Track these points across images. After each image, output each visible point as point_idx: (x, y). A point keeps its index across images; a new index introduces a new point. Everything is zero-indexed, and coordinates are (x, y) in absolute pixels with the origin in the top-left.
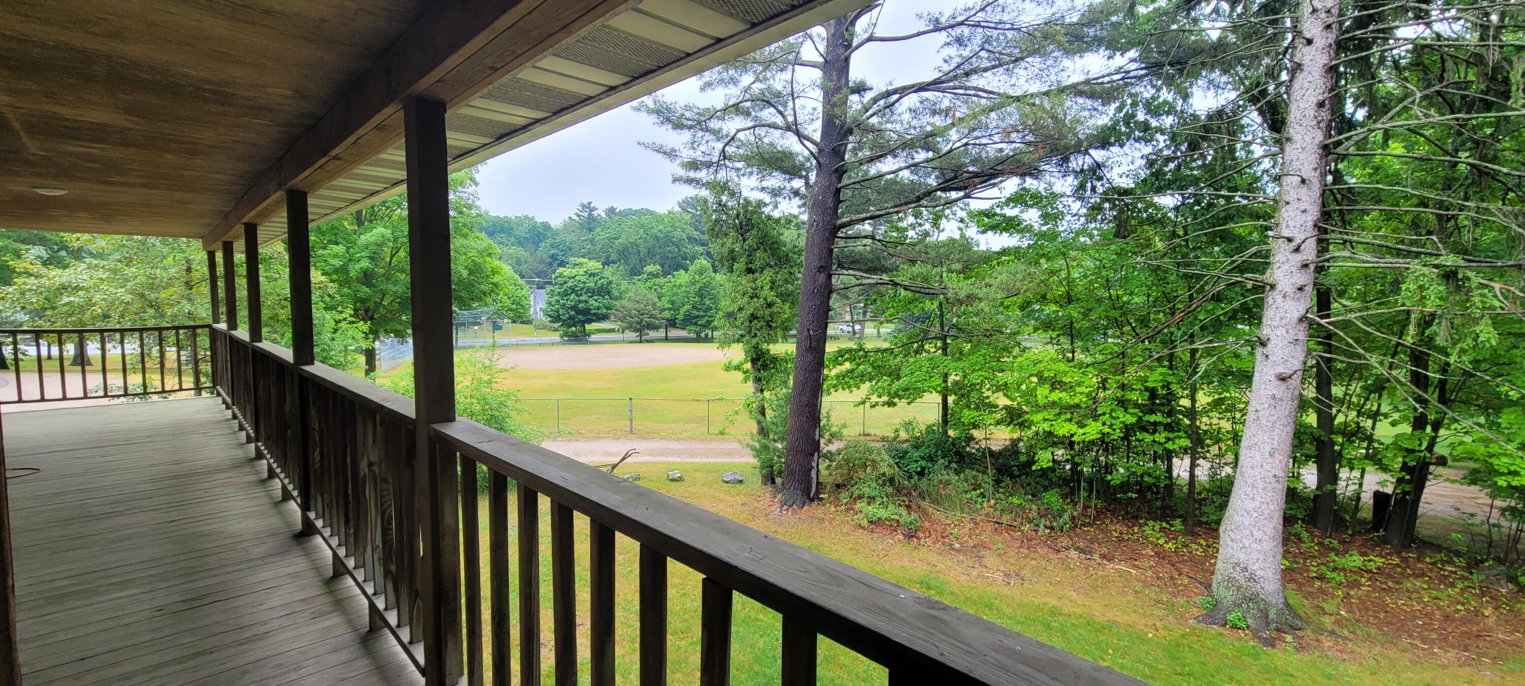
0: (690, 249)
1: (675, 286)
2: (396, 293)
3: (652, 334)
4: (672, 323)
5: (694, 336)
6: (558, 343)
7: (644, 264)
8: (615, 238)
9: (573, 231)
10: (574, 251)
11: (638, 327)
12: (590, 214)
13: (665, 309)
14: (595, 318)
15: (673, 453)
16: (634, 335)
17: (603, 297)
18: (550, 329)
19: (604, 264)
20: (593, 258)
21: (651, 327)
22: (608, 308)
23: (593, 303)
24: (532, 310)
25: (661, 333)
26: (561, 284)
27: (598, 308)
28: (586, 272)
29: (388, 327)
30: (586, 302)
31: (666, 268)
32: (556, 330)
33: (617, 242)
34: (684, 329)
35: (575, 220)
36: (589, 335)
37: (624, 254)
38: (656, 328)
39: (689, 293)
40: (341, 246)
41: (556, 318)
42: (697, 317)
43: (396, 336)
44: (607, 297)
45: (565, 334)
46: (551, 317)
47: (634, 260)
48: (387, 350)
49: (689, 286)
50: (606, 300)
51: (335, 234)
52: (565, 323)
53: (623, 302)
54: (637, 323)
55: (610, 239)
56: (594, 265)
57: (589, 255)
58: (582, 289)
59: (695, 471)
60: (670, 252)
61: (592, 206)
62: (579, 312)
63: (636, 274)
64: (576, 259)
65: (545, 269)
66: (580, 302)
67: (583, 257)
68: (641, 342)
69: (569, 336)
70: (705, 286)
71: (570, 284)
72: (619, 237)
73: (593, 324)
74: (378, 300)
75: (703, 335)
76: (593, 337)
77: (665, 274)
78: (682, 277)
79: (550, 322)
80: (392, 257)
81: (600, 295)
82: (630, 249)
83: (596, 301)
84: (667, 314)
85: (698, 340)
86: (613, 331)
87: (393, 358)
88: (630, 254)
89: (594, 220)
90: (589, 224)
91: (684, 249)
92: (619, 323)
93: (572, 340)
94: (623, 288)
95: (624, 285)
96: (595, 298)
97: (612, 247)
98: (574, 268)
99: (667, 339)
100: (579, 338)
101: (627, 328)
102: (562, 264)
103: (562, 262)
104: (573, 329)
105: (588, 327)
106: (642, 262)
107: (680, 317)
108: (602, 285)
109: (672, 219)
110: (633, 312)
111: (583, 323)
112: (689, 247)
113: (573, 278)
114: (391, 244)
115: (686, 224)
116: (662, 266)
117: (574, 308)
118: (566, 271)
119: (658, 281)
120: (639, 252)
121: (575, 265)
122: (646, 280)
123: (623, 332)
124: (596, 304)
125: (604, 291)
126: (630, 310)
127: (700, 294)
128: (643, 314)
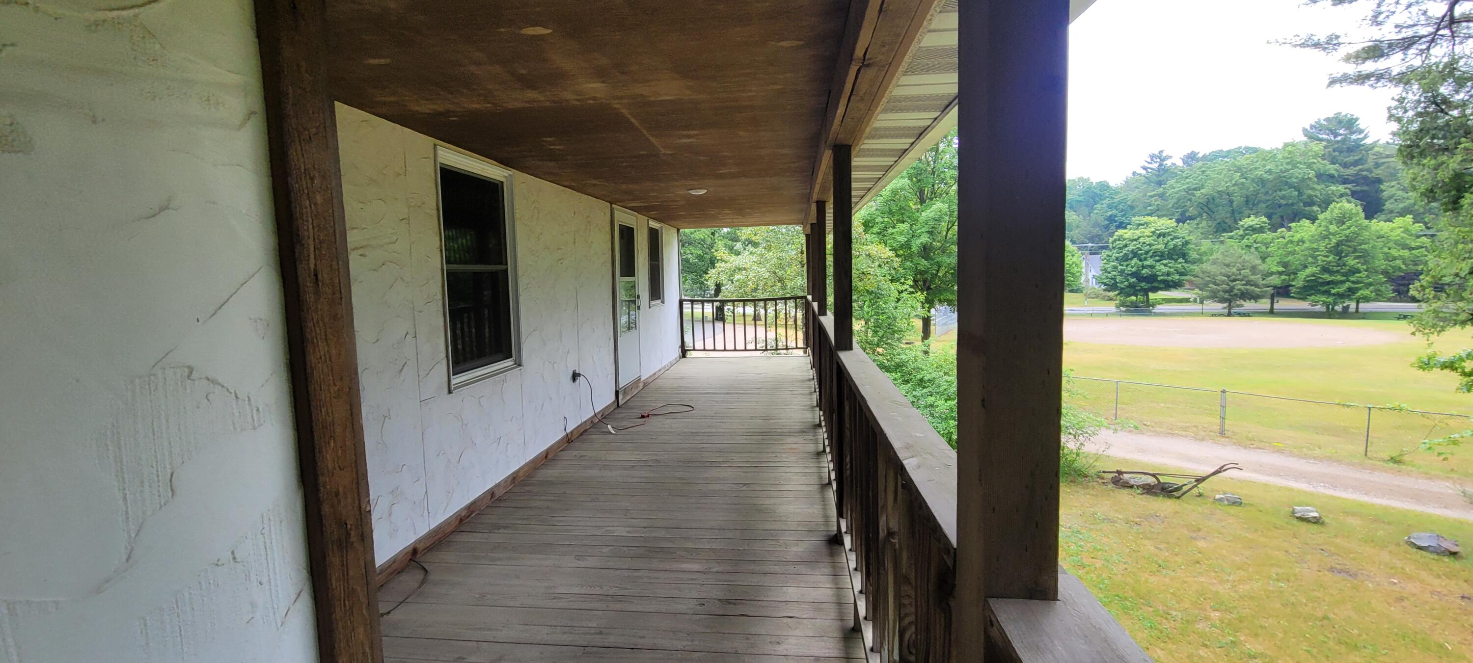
0: (1319, 190)
1: (1291, 242)
2: (949, 264)
3: (1249, 305)
4: (1283, 291)
5: (1324, 309)
6: (1113, 314)
7: (1237, 216)
8: (1195, 189)
9: (1137, 188)
10: (1137, 209)
11: (1227, 296)
12: (1161, 165)
13: (1272, 274)
14: (1162, 286)
15: (1299, 476)
16: (1219, 307)
17: (1176, 260)
18: (1103, 298)
19: (1178, 221)
20: (1163, 216)
21: (1245, 296)
22: (1181, 274)
23: (1161, 268)
24: (1083, 278)
25: (1265, 304)
26: (1120, 248)
27: (1168, 274)
28: (1153, 232)
29: (942, 297)
30: (1152, 267)
31: (1276, 219)
32: (1111, 299)
33: (1198, 194)
34: (1304, 299)
35: (1140, 175)
36: (1153, 306)
37: (1208, 207)
38: (1256, 298)
39: (1317, 250)
40: (906, 223)
41: (1112, 286)
42: (1328, 283)
43: (949, 305)
44: (1181, 260)
45: (1123, 304)
46: (1105, 284)
47: (1222, 213)
48: (941, 316)
49: (1317, 241)
50: (1180, 264)
51: (902, 214)
52: (1122, 292)
53: (1204, 266)
54: (1225, 291)
55: (1188, 190)
56: (1165, 224)
57: (1158, 212)
58: (1147, 253)
59: (1347, 513)
60: (1283, 198)
61: (1164, 154)
62: (1141, 279)
63: (1225, 231)
64: (1141, 218)
65: (1100, 232)
66: (1143, 267)
67: (1150, 215)
68: (1229, 314)
69: (1127, 306)
70: (1348, 239)
71: (1131, 248)
72: (1202, 187)
73: (1160, 292)
74: (934, 272)
75: (1338, 308)
76: (1159, 308)
77: (1274, 228)
78: (1304, 229)
79: (1105, 290)
80: (948, 230)
81: (1172, 259)
82: (1217, 200)
83: (1165, 265)
84: (1276, 280)
85: (1329, 314)
86: (1187, 300)
87: (945, 324)
88: (1217, 206)
89: (1166, 170)
90: (1158, 176)
91: (1310, 192)
92: (1197, 291)
93: (1132, 311)
94: (1203, 249)
95: (1206, 245)
96: (1164, 262)
97: (1190, 200)
98: (1137, 228)
99: (1272, 312)
100: (1141, 309)
101: (1209, 298)
102: (1121, 226)
103: (1122, 223)
104: (1133, 298)
105: (1152, 296)
106: (1236, 215)
107: (1299, 282)
108: (1175, 246)
109: (1290, 152)
110: (1220, 278)
111: (1146, 292)
112: (1319, 187)
113: (1135, 240)
114: (947, 218)
115: (1316, 156)
116: (1269, 217)
117: (1133, 275)
118: (1127, 233)
119: (1260, 237)
120: (1231, 202)
121: (1140, 225)
122: (1242, 237)
123: (1202, 302)
124: (1165, 269)
125: (1178, 253)
126: (1215, 275)
127: (1338, 250)
128: (1234, 280)
